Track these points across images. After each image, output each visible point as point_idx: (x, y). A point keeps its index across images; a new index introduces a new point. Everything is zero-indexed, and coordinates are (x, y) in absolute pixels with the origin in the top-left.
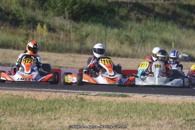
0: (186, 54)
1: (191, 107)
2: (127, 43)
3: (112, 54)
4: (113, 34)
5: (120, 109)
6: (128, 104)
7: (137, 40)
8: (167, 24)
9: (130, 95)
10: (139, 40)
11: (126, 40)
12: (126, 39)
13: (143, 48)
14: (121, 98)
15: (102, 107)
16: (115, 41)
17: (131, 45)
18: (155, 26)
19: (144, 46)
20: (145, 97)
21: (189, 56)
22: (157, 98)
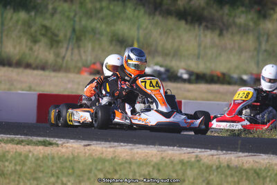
0: (161, 66)
1: (178, 167)
2: (44, 41)
3: (14, 61)
4: (17, 21)
5: (42, 169)
6: (57, 160)
7: (65, 36)
8: (125, 6)
9: (60, 141)
10: (69, 34)
11: (44, 35)
12: (43, 32)
13: (76, 51)
14: (41, 148)
15: (7, 164)
16: (20, 37)
17: (52, 46)
18: (101, 9)
19: (79, 47)
20: (89, 147)
21: (167, 71)
22: (112, 149)
